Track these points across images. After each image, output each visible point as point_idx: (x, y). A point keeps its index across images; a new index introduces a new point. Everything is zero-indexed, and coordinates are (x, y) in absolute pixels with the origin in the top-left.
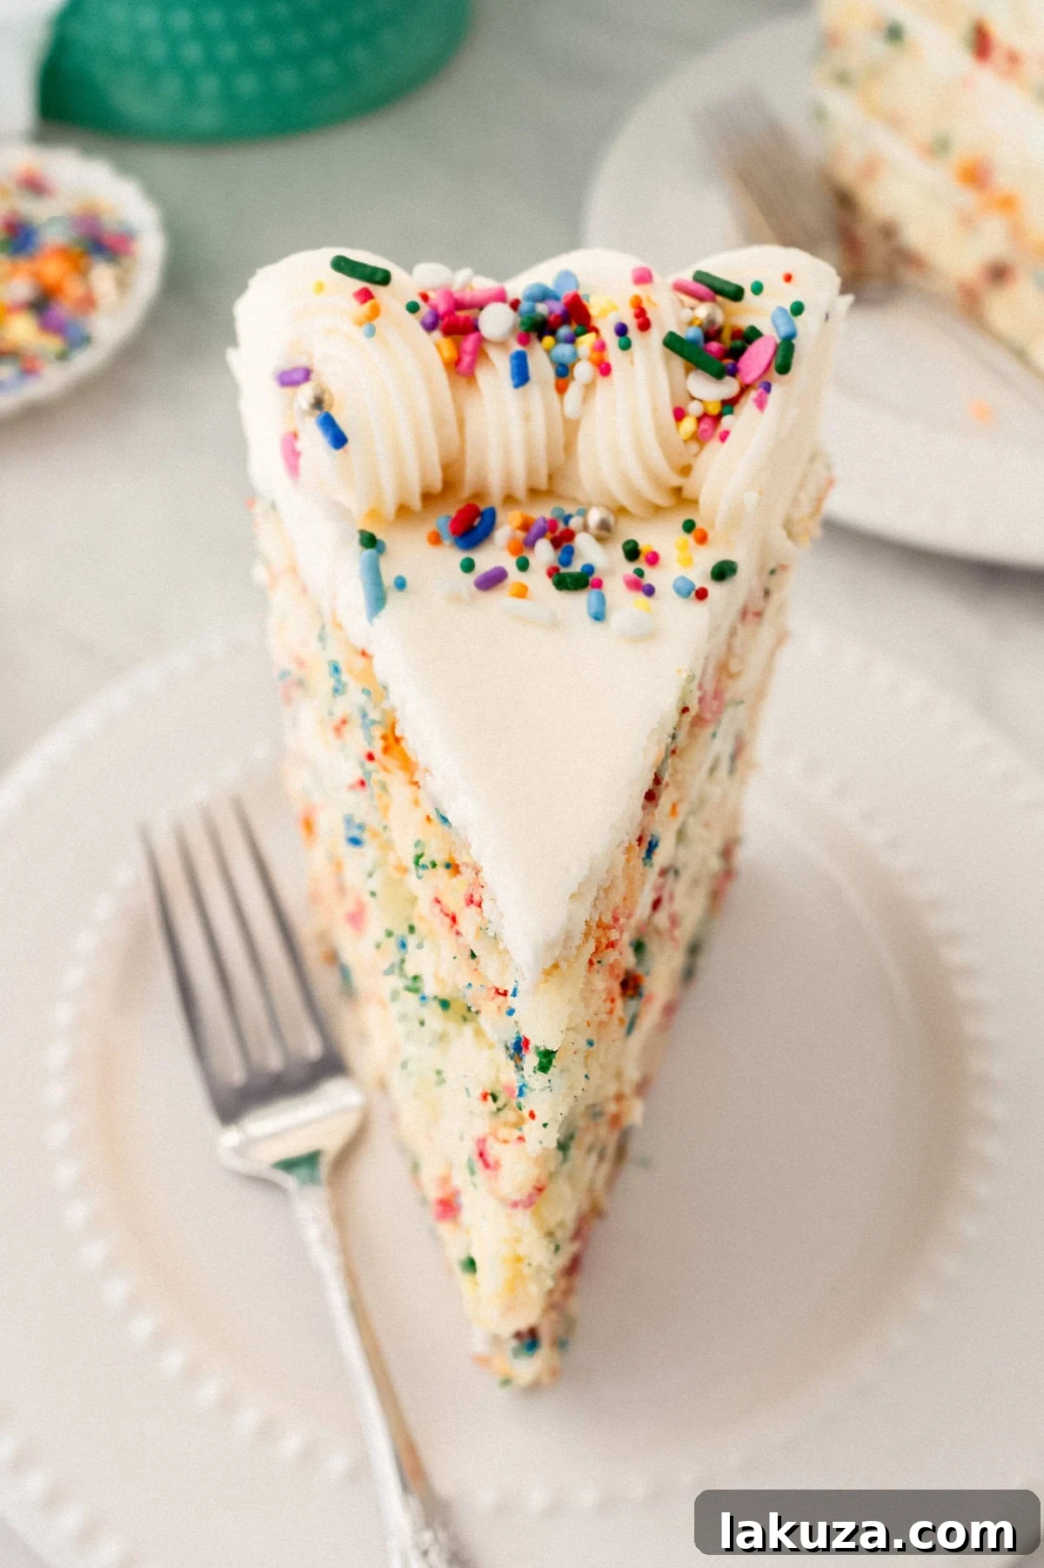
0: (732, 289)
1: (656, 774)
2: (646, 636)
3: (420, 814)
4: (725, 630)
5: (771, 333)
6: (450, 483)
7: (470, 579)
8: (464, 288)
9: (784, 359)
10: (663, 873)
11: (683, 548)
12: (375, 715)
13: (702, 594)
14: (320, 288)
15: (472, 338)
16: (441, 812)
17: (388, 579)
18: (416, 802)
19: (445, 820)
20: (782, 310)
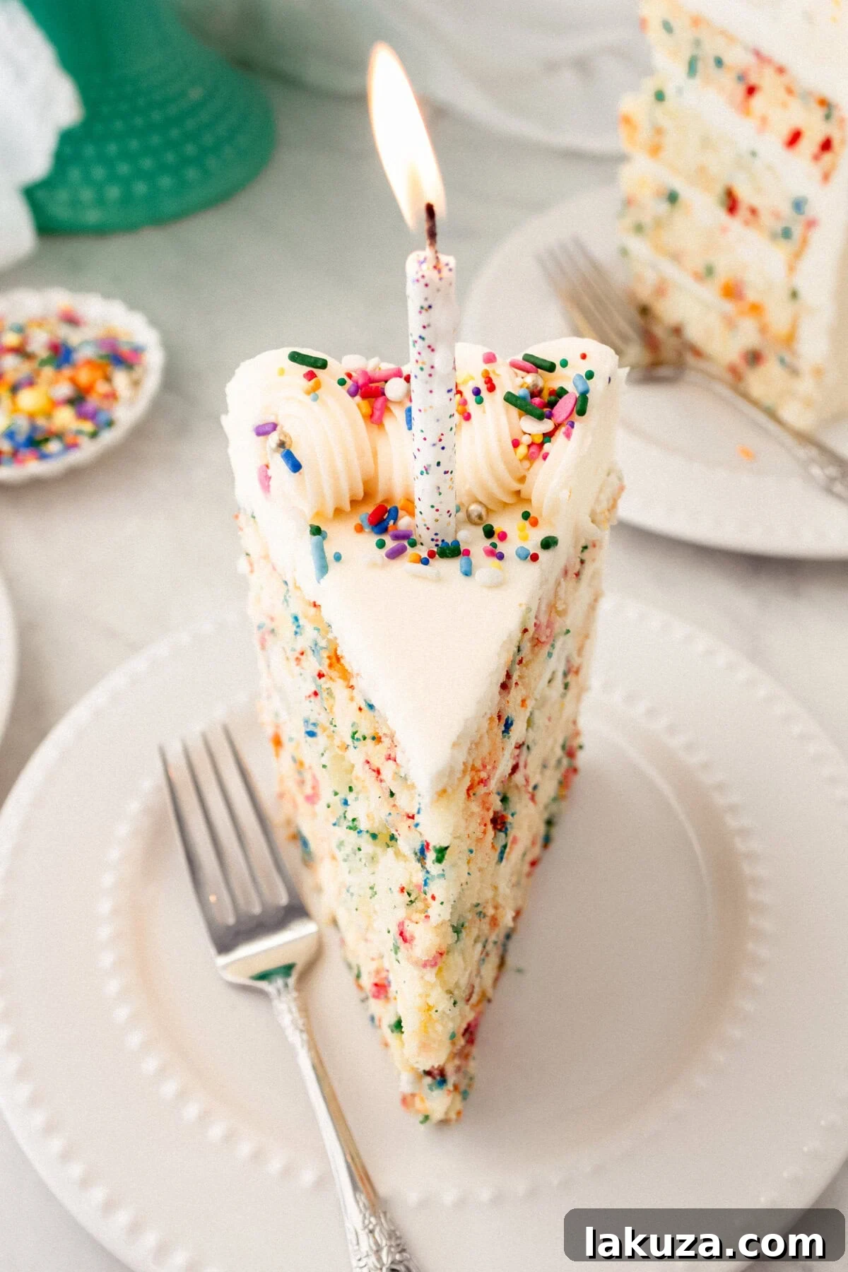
0: (548, 365)
1: (507, 671)
2: (498, 585)
3: (355, 706)
4: (552, 582)
5: (573, 390)
6: (368, 495)
7: (384, 552)
8: (375, 370)
9: (581, 407)
10: (519, 747)
11: (522, 530)
12: (323, 643)
13: (535, 558)
14: (282, 372)
15: (381, 400)
16: (369, 702)
17: (330, 556)
18: (352, 699)
19: (371, 707)
20: (580, 376)
